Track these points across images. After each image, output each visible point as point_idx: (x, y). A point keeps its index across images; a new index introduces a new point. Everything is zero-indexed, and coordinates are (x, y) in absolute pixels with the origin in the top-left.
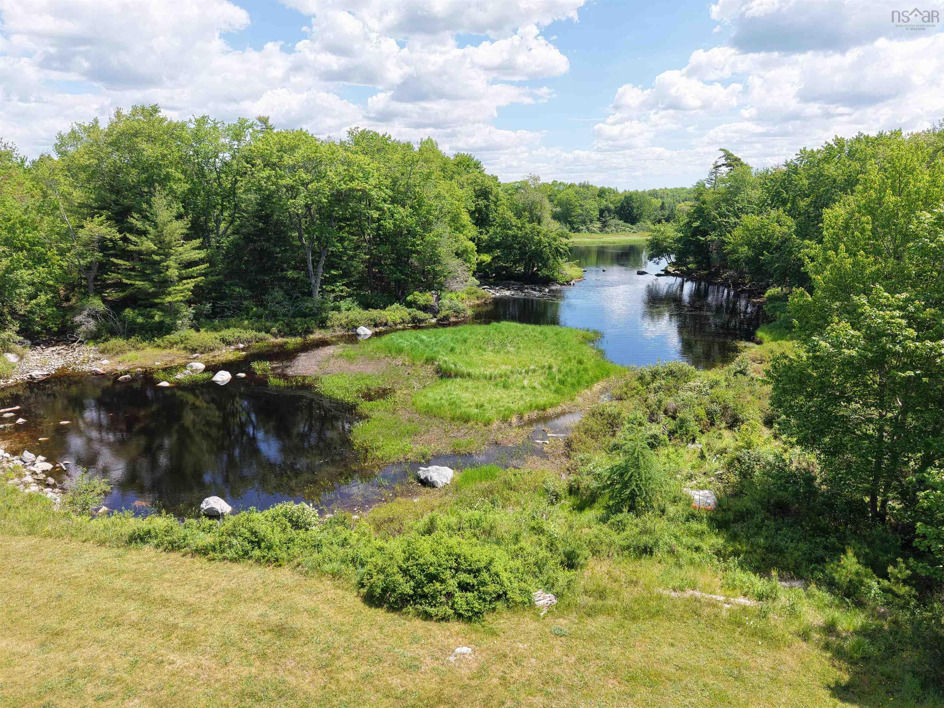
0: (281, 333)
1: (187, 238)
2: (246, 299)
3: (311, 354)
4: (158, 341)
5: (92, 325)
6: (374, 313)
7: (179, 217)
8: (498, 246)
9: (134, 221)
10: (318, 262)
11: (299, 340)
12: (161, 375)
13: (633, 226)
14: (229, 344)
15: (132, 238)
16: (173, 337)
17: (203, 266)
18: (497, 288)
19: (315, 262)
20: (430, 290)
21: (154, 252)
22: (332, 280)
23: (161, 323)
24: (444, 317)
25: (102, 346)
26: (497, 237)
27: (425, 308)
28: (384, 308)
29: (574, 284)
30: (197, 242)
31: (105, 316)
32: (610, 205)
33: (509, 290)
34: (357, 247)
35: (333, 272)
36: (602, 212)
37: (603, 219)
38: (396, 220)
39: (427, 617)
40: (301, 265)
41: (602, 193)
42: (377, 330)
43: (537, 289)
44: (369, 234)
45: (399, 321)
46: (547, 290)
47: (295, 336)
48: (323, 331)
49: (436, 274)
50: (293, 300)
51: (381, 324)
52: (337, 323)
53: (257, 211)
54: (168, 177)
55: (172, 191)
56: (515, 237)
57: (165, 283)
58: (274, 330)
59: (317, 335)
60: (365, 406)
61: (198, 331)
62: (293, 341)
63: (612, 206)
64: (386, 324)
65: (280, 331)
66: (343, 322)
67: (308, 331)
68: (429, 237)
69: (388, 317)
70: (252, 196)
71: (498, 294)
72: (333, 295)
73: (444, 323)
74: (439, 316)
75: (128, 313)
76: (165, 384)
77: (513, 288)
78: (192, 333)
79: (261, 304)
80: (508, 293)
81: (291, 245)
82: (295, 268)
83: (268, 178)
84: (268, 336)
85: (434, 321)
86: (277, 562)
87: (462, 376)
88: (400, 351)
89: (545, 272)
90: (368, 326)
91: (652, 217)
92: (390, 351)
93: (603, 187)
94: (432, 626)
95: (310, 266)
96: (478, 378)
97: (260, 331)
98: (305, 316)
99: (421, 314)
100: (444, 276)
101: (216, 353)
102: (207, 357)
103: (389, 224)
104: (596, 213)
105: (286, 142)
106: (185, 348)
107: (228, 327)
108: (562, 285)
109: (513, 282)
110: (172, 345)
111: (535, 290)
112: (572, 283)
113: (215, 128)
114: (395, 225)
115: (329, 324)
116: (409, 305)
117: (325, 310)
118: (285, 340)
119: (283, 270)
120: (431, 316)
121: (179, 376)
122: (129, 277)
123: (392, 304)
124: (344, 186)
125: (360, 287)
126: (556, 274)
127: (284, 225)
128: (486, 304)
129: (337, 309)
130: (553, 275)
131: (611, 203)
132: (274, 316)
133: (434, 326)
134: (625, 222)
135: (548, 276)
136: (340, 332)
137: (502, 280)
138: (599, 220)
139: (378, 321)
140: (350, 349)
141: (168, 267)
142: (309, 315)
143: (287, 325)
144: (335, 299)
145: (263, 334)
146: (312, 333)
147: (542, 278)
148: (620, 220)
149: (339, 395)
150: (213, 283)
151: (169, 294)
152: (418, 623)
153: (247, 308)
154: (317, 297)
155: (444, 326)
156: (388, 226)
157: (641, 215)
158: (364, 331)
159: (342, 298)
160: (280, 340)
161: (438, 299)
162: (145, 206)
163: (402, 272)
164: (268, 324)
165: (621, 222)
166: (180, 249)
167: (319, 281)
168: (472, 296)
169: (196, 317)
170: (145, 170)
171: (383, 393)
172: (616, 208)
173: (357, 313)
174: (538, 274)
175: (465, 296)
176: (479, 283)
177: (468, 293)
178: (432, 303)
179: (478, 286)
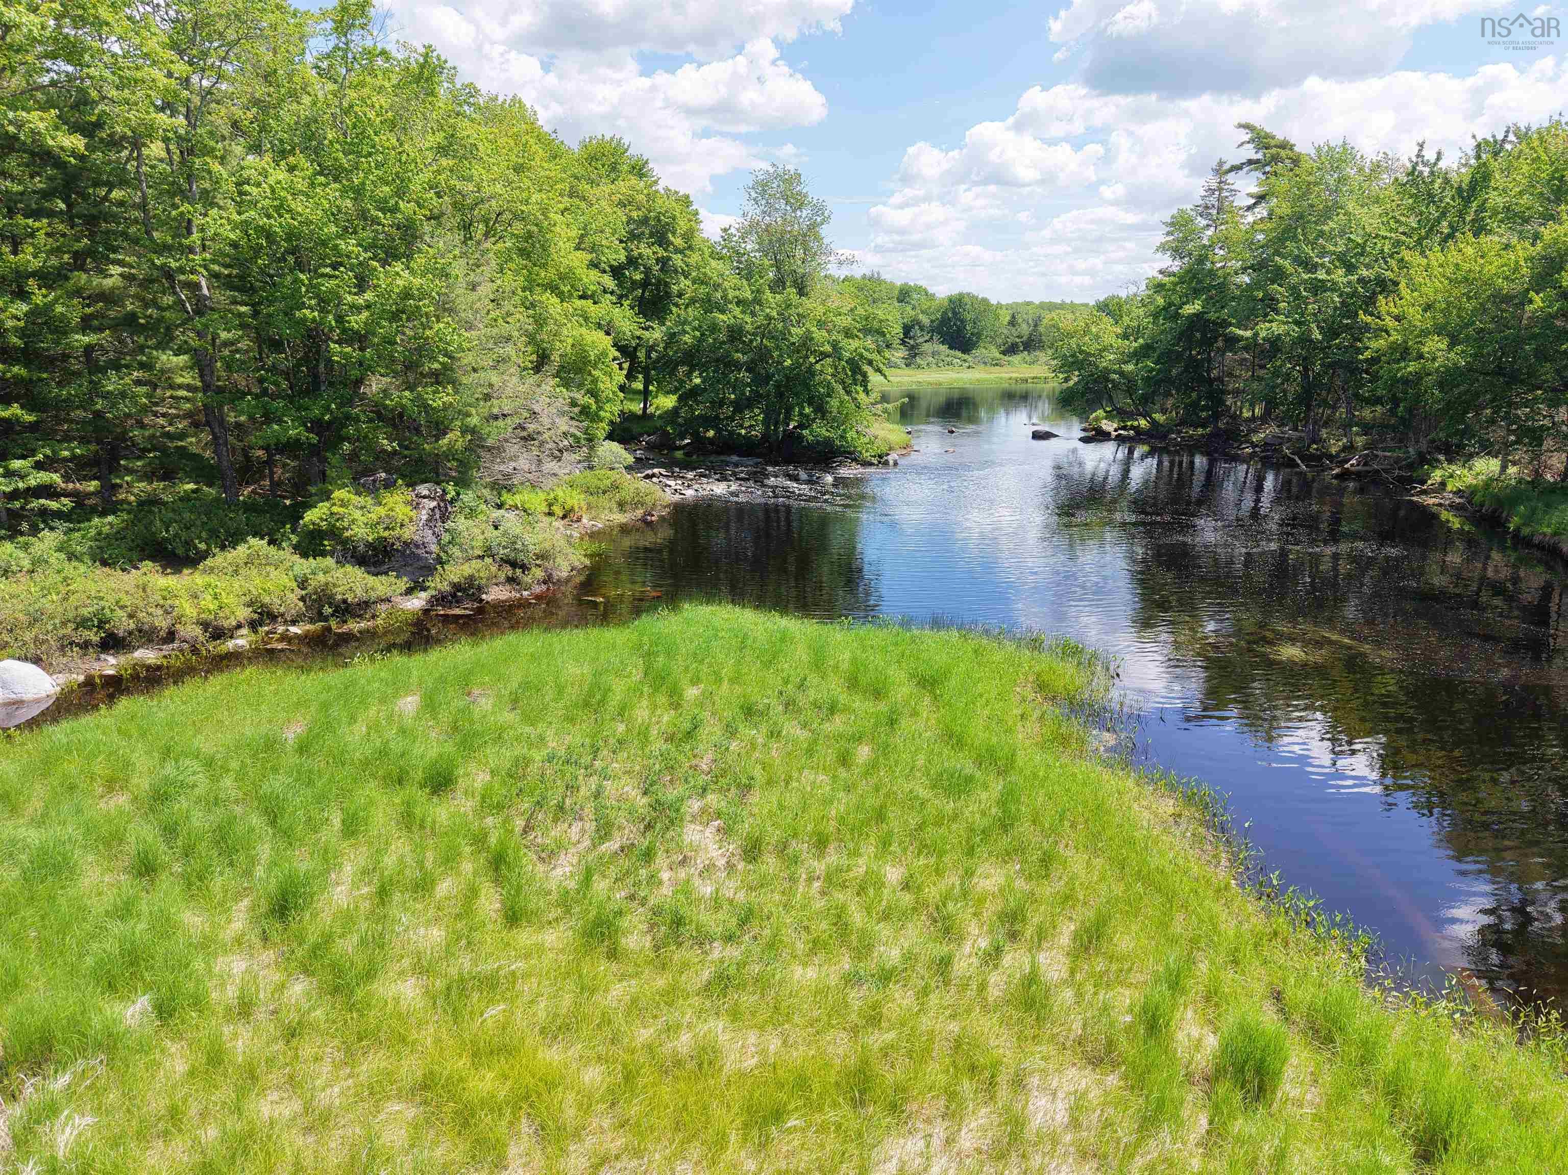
8: (691, 358)
13: (966, 357)
18: (690, 475)
20: (408, 482)
24: (457, 587)
26: (685, 332)
27: (377, 556)
29: (896, 464)
32: (921, 316)
33: (724, 479)
36: (907, 329)
37: (912, 342)
41: (904, 295)
43: (803, 475)
45: (240, 616)
46: (829, 479)
49: (437, 423)
51: (138, 639)
56: (735, 333)
63: (925, 320)
64: (167, 638)
69: (189, 610)
71: (690, 493)
74: (439, 583)
77: (734, 474)
80: (720, 489)
85: (414, 606)
89: (820, 430)
91: (999, 341)
93: (906, 284)
99: (354, 581)
104: (898, 330)
108: (867, 464)
109: (735, 458)
111: (795, 479)
112: (891, 459)
120: (403, 584)
126: (851, 434)
128: (649, 524)
130: (842, 437)
131: (922, 312)
134: (951, 348)
135: (828, 442)
137: (706, 453)
138: (903, 343)
139: (122, 624)
147: (811, 447)
148: (943, 343)
157: (979, 335)
161: (443, 513)
165: (944, 348)
168: (603, 501)
172: (932, 321)
174: (801, 437)
175: (576, 499)
176: (630, 459)
177: (588, 491)
178: (408, 533)
179: (629, 468)
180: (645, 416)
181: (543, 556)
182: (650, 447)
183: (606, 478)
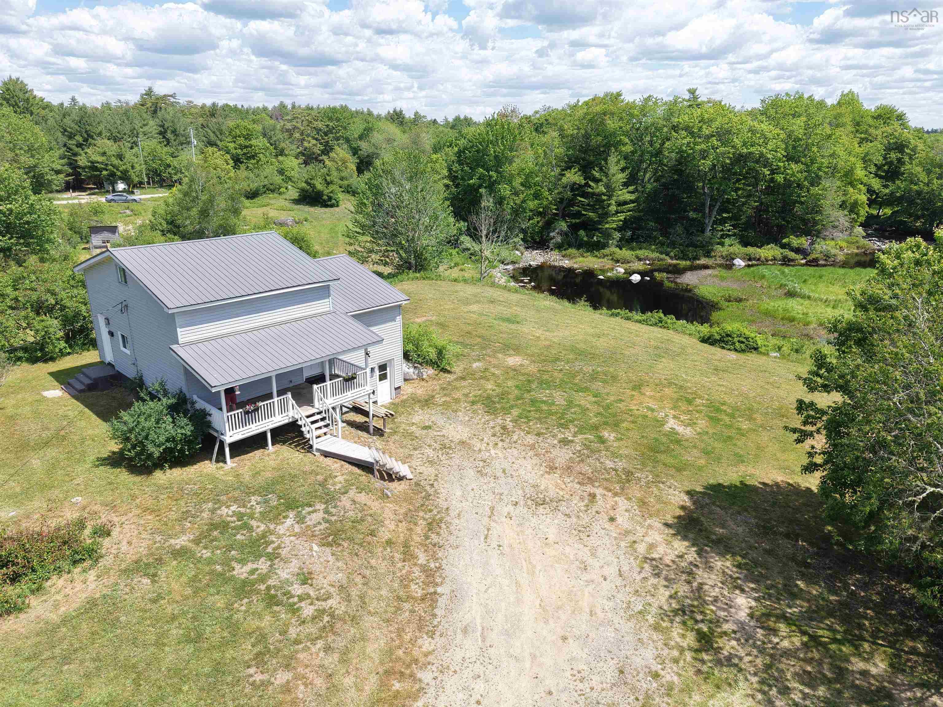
0: (676, 257)
1: (626, 185)
2: (655, 231)
3: (695, 272)
4: (597, 253)
5: (559, 239)
6: (750, 250)
7: (623, 170)
9: (594, 173)
10: (714, 206)
11: (688, 263)
12: (599, 272)
14: (640, 260)
15: (591, 183)
16: (606, 251)
17: (632, 205)
19: (711, 207)
20: (806, 236)
21: (604, 194)
22: (723, 221)
23: (599, 242)
24: (814, 259)
25: (564, 252)
26: (898, 192)
27: (797, 251)
28: (760, 247)
30: (631, 188)
31: (566, 234)
34: (749, 196)
35: (724, 215)
38: (787, 174)
39: (723, 348)
40: (700, 209)
42: (750, 263)
44: (762, 186)
45: (770, 258)
47: (686, 260)
48: (707, 259)
49: (815, 223)
50: (690, 234)
51: (754, 259)
52: (719, 254)
53: (675, 166)
54: (620, 142)
55: (621, 152)
56: (919, 192)
57: (605, 215)
58: (672, 254)
59: (703, 261)
60: (724, 304)
61: (621, 249)
62: (683, 263)
64: (759, 260)
65: (675, 256)
66: (724, 254)
67: (696, 258)
68: (815, 190)
69: (762, 255)
70: (673, 155)
71: (884, 246)
72: (720, 233)
73: (814, 263)
74: (809, 258)
75: (582, 233)
76: (601, 277)
78: (617, 250)
79: (665, 234)
81: (696, 193)
82: (695, 210)
83: (689, 143)
84: (667, 258)
85: (803, 261)
86: (668, 328)
87: (803, 297)
88: (763, 277)
90: (743, 259)
92: (754, 277)
94: (725, 351)
95: (707, 211)
96: (815, 300)
97: (661, 253)
98: (696, 246)
99: (792, 255)
100: (823, 225)
101: (631, 264)
102: (627, 266)
103: (779, 178)
105: (706, 116)
106: (612, 259)
107: (640, 249)
110: (605, 256)
113: (656, 103)
114: (785, 179)
115: (713, 254)
116: (783, 246)
117: (712, 245)
118: (678, 262)
119: (685, 211)
120: (802, 257)
121: (609, 274)
122: (585, 210)
123: (768, 244)
124: (745, 150)
125: (745, 229)
127: (693, 176)
128: (866, 254)
129: (722, 244)
132: (673, 245)
133: (803, 265)
136: (719, 261)
139: (753, 256)
140: (724, 273)
141: (609, 205)
142: (700, 247)
143: (682, 252)
144: (722, 237)
145: (664, 256)
146: (699, 259)
149: (709, 296)
150: (635, 217)
151: (607, 223)
152: (719, 349)
153: (655, 237)
154: (708, 233)
155: (810, 266)
156: (779, 180)
158: (739, 262)
159: (729, 236)
160: (674, 262)
161: (812, 243)
162: (603, 162)
163: (783, 219)
164: (669, 249)
166: (620, 192)
167: (712, 221)
168: (852, 246)
169: (621, 240)
170: (606, 137)
171: (739, 300)
173: (737, 248)
175: (844, 244)
176: (865, 234)
177: (848, 242)
178: (805, 247)
179: (863, 237)
180: (878, 216)
181: (835, 255)
182: (875, 230)
183: (854, 239)
